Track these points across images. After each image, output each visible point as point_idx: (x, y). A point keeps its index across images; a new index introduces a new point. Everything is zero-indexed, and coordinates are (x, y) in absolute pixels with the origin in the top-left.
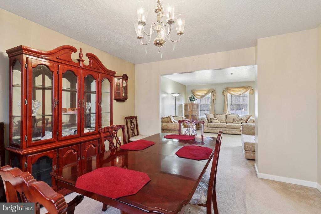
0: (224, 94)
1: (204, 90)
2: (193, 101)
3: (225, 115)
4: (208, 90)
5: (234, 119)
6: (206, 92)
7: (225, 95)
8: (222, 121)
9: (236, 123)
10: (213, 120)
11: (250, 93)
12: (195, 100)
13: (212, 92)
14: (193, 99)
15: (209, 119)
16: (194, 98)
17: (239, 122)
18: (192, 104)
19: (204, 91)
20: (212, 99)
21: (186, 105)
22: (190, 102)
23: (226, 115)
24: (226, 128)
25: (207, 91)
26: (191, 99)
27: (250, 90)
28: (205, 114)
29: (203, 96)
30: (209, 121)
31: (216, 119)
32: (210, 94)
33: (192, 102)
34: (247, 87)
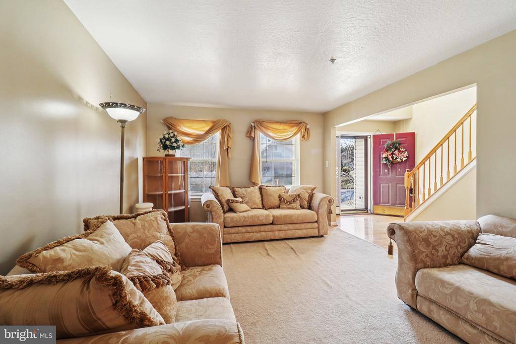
0: (253, 136)
1: (204, 121)
2: (173, 148)
3: (257, 187)
4: (214, 122)
5: (280, 197)
6: (207, 128)
7: (254, 138)
8: (255, 203)
9: (289, 208)
10: (234, 205)
11: (303, 137)
12: (178, 147)
13: (223, 129)
14: (175, 145)
15: (224, 201)
16: (177, 141)
17: (294, 205)
18: (171, 160)
19: (204, 125)
20: (225, 147)
21: (149, 162)
22: (162, 153)
23: (261, 189)
24: (272, 224)
25: (211, 125)
26: (168, 143)
27: (303, 130)
28: (210, 188)
29: (198, 138)
30: (226, 208)
31: (239, 199)
32: (218, 135)
33: (171, 152)
34: (298, 124)
